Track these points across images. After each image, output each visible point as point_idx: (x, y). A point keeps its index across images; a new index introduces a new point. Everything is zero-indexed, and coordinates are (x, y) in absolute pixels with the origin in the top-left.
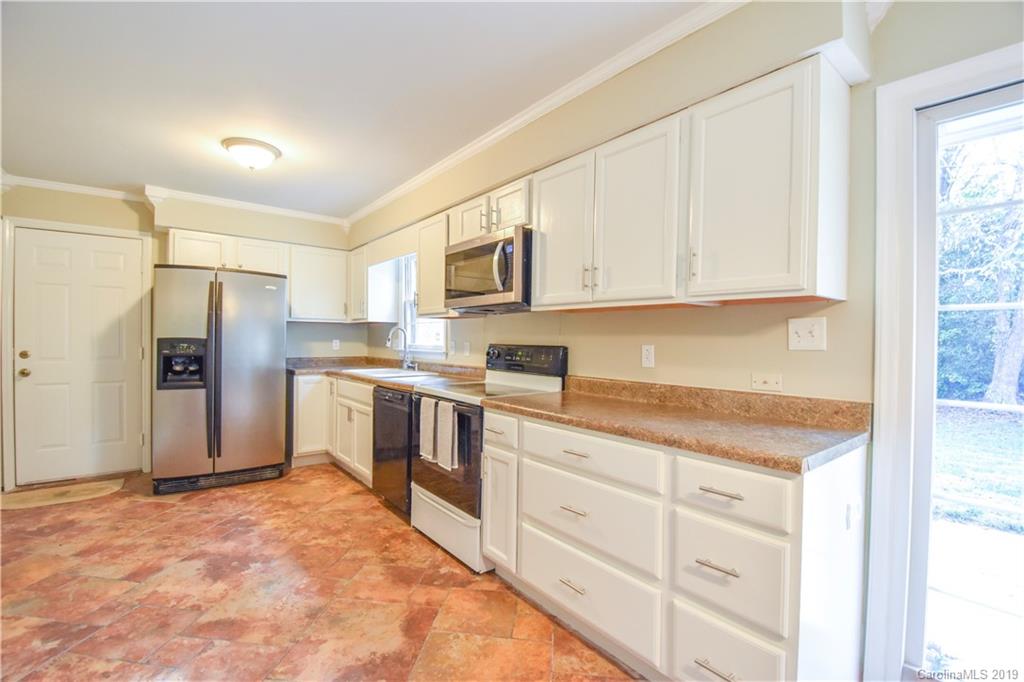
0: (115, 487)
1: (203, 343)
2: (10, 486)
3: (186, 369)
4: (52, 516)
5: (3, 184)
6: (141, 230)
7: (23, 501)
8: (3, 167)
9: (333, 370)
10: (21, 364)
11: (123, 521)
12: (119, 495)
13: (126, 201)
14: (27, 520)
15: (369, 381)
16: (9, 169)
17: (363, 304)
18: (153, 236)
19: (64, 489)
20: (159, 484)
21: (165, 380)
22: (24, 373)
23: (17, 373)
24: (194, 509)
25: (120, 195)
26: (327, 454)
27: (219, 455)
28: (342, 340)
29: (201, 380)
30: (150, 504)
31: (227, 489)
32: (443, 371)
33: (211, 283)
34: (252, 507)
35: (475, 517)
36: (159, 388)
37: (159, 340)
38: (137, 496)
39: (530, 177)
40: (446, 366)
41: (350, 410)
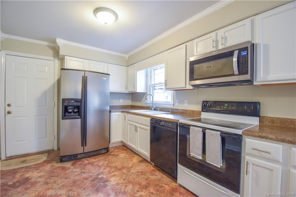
0: (44, 158)
1: (80, 101)
2: (3, 158)
3: (73, 111)
4: (20, 174)
5: (1, 37)
6: (54, 57)
7: (8, 165)
8: (1, 30)
9: (124, 110)
10: (8, 109)
11: (49, 178)
12: (47, 162)
13: (48, 46)
14: (8, 177)
15: (147, 116)
16: (4, 31)
17: (135, 86)
18: (58, 60)
19: (24, 159)
20: (62, 158)
21: (65, 116)
22: (9, 113)
23: (6, 113)
24: (78, 170)
25: (46, 43)
26: (122, 142)
27: (86, 146)
28: (123, 99)
29: (79, 115)
30: (59, 167)
31: (88, 159)
32: (173, 112)
33: (83, 76)
34: (102, 169)
35: (237, 193)
36: (63, 119)
37: (63, 99)
38: (53, 162)
39: (252, 18)
40: (174, 109)
41: (136, 127)
